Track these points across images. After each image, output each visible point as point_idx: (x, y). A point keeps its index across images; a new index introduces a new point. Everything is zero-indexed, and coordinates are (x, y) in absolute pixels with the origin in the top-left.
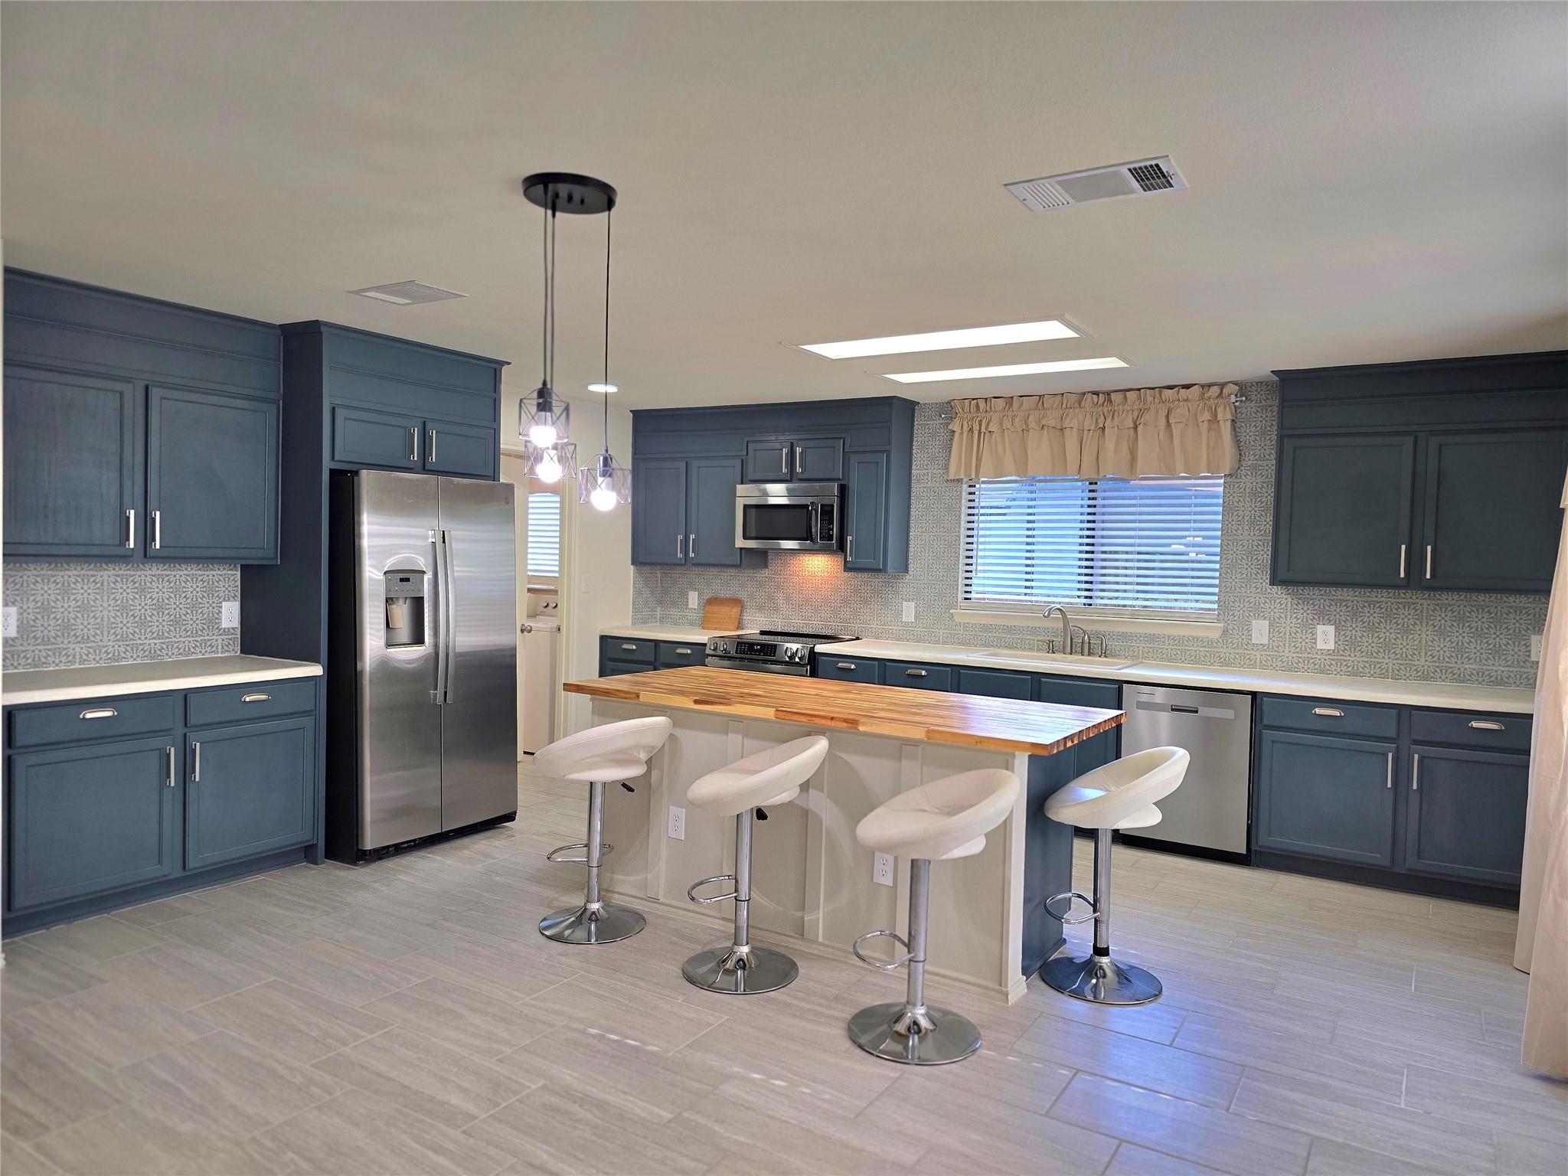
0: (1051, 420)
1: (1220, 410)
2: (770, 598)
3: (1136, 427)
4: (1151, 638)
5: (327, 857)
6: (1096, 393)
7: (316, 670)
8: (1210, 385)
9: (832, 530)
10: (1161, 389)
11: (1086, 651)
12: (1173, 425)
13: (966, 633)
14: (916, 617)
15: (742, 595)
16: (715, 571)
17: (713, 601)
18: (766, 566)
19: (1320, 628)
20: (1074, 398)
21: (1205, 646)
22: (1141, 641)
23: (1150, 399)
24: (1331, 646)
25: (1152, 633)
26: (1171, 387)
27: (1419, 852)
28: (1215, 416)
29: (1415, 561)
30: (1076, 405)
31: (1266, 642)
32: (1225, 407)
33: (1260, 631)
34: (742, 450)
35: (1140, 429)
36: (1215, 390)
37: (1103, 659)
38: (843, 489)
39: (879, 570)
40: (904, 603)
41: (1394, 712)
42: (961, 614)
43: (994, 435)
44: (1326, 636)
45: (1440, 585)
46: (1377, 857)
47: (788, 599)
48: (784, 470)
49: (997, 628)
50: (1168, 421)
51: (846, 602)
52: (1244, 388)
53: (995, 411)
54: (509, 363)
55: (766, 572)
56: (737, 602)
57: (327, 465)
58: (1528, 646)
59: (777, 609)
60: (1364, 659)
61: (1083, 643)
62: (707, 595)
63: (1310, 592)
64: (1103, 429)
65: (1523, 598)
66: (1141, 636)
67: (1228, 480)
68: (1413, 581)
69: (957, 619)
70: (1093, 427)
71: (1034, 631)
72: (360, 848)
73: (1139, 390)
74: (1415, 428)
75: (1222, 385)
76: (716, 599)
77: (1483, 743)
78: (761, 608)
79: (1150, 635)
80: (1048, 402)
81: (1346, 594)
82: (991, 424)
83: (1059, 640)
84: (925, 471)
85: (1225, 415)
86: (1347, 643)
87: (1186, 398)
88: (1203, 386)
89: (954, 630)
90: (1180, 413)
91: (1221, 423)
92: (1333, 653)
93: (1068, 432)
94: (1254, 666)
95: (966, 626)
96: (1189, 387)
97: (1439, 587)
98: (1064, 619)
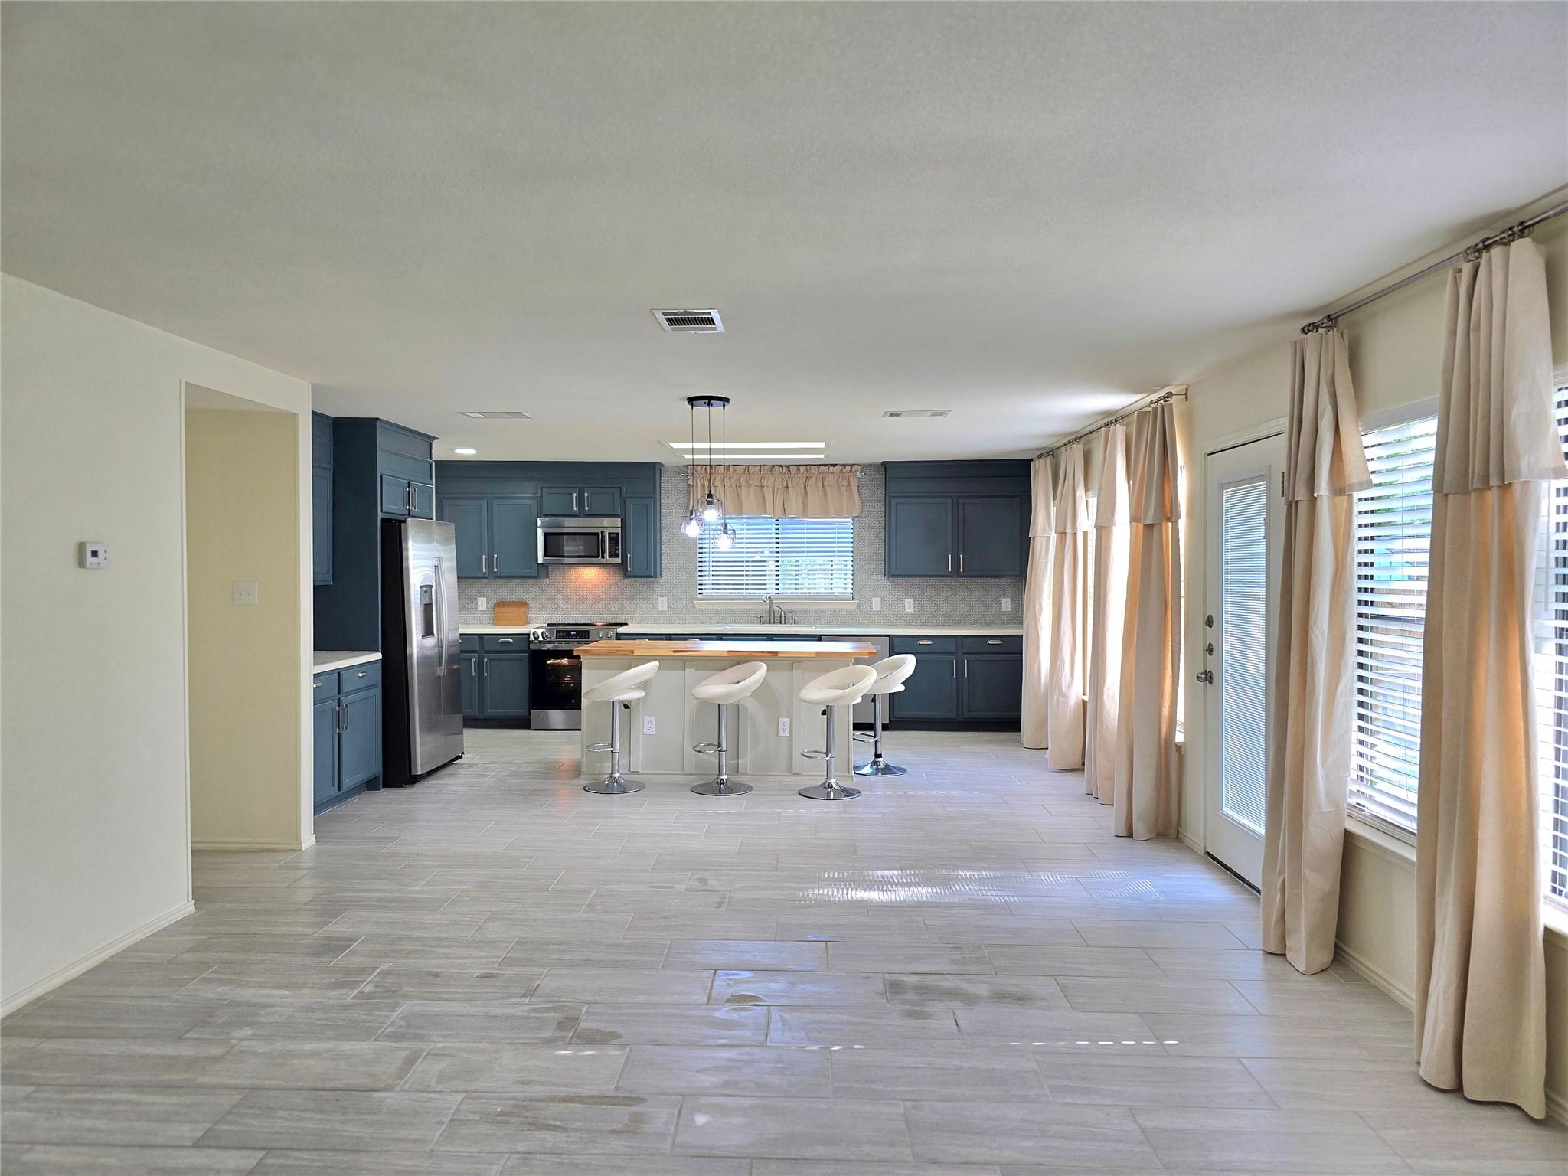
0: (755, 481)
1: (851, 480)
2: (551, 599)
3: (805, 487)
4: (818, 611)
5: (384, 787)
6: (782, 466)
7: (378, 656)
8: (845, 465)
9: (618, 550)
10: (819, 466)
11: (783, 621)
12: (827, 488)
13: (704, 614)
14: (668, 607)
15: (526, 598)
16: (518, 581)
17: (501, 604)
18: (548, 576)
19: (907, 600)
20: (767, 468)
21: (848, 614)
22: (813, 613)
23: (813, 471)
24: (912, 610)
25: (818, 608)
26: (825, 465)
27: (969, 708)
28: (849, 482)
29: (956, 562)
30: (769, 472)
31: (880, 610)
32: (854, 478)
33: (876, 603)
34: (537, 493)
35: (808, 489)
36: (848, 468)
37: (793, 625)
38: (623, 522)
39: (651, 577)
41: (955, 639)
42: (699, 604)
44: (909, 604)
45: (969, 574)
46: (951, 715)
47: (567, 600)
48: (575, 509)
49: (725, 611)
50: (823, 484)
51: (614, 599)
52: (863, 467)
53: (718, 474)
54: (438, 439)
55: (547, 581)
56: (524, 604)
57: (380, 515)
58: (1000, 604)
59: (557, 607)
60: (928, 616)
61: (781, 617)
62: (495, 599)
63: (900, 581)
64: (787, 487)
65: (997, 580)
66: (812, 611)
67: (856, 519)
68: (955, 574)
69: (697, 606)
70: (780, 487)
71: (748, 611)
72: (413, 774)
73: (806, 465)
74: (952, 494)
75: (852, 465)
76: (503, 602)
77: (994, 651)
78: (543, 607)
80: (751, 470)
81: (918, 581)
82: (716, 482)
83: (766, 616)
84: (670, 510)
85: (854, 483)
86: (920, 608)
87: (833, 472)
88: (841, 465)
89: (696, 614)
90: (830, 481)
91: (853, 487)
92: (914, 613)
93: (765, 489)
94: (874, 623)
95: (704, 611)
96: (835, 465)
97: (965, 575)
98: (771, 604)
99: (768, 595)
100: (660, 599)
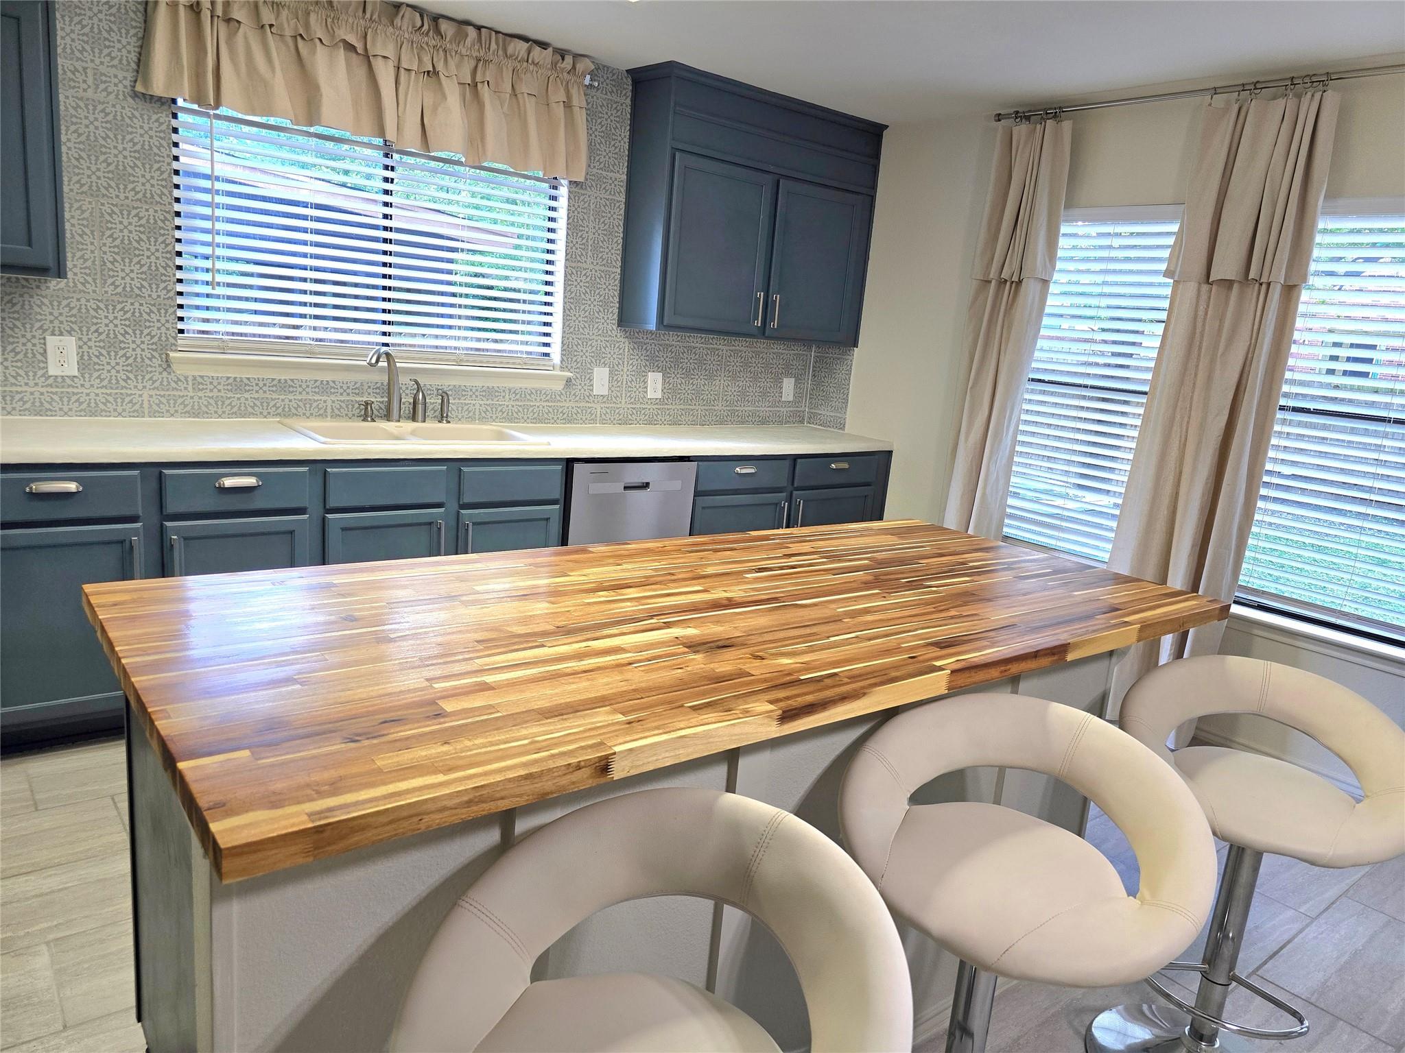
1: (574, 92)
4: (490, 393)
8: (564, 52)
10: (508, 39)
11: (420, 414)
12: (523, 100)
13: (200, 394)
14: (83, 367)
19: (651, 376)
21: (548, 401)
22: (477, 396)
23: (492, 46)
24: (659, 395)
25: (490, 386)
26: (522, 39)
31: (605, 392)
32: (579, 87)
33: (601, 380)
36: (569, 61)
39: (43, 271)
40: (48, 338)
42: (182, 363)
43: (241, 30)
44: (655, 384)
49: (261, 384)
58: (781, 388)
60: (682, 407)
61: (415, 402)
64: (432, 74)
65: (782, 345)
66: (477, 390)
67: (573, 189)
68: (765, 331)
69: (179, 370)
70: (416, 67)
73: (478, 28)
75: (577, 56)
79: (488, 387)
81: (673, 339)
83: (378, 400)
84: (79, 65)
85: (578, 100)
86: (670, 391)
87: (536, 62)
88: (556, 50)
89: (174, 389)
92: (660, 401)
93: (378, 65)
94: (594, 421)
95: (198, 383)
96: (543, 45)
97: (777, 337)
98: (392, 369)
99: (384, 349)
100: (52, 341)
